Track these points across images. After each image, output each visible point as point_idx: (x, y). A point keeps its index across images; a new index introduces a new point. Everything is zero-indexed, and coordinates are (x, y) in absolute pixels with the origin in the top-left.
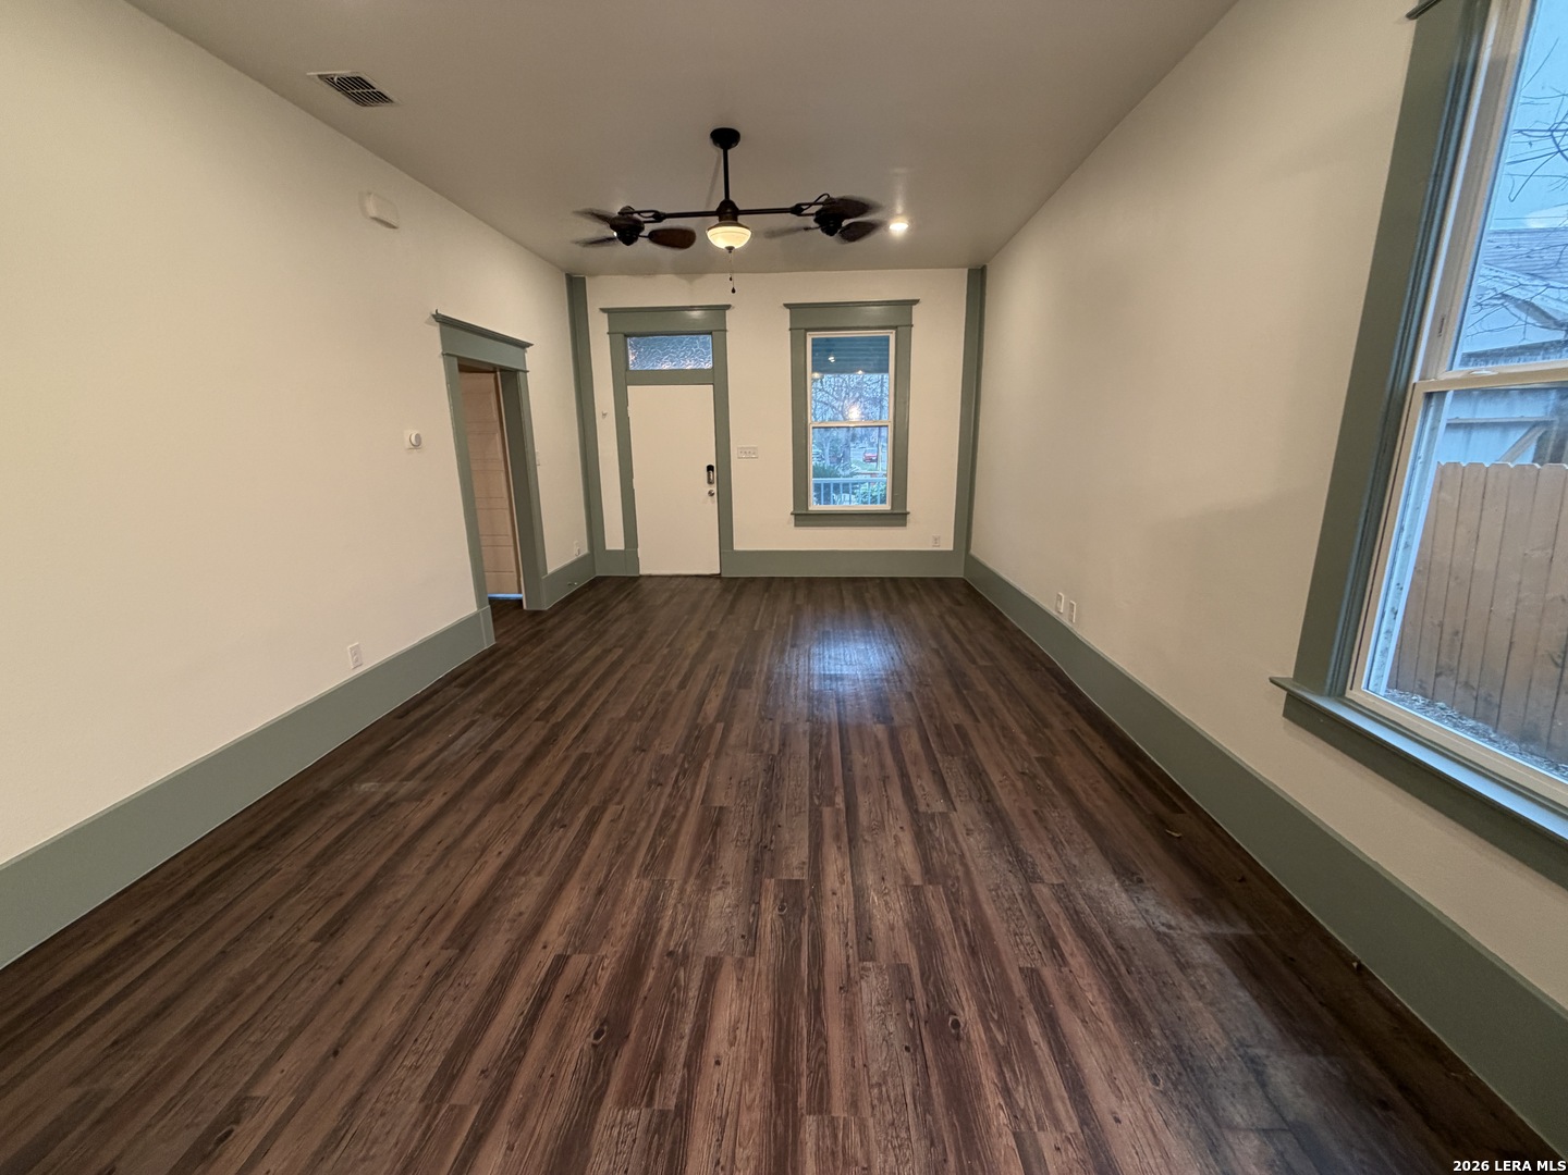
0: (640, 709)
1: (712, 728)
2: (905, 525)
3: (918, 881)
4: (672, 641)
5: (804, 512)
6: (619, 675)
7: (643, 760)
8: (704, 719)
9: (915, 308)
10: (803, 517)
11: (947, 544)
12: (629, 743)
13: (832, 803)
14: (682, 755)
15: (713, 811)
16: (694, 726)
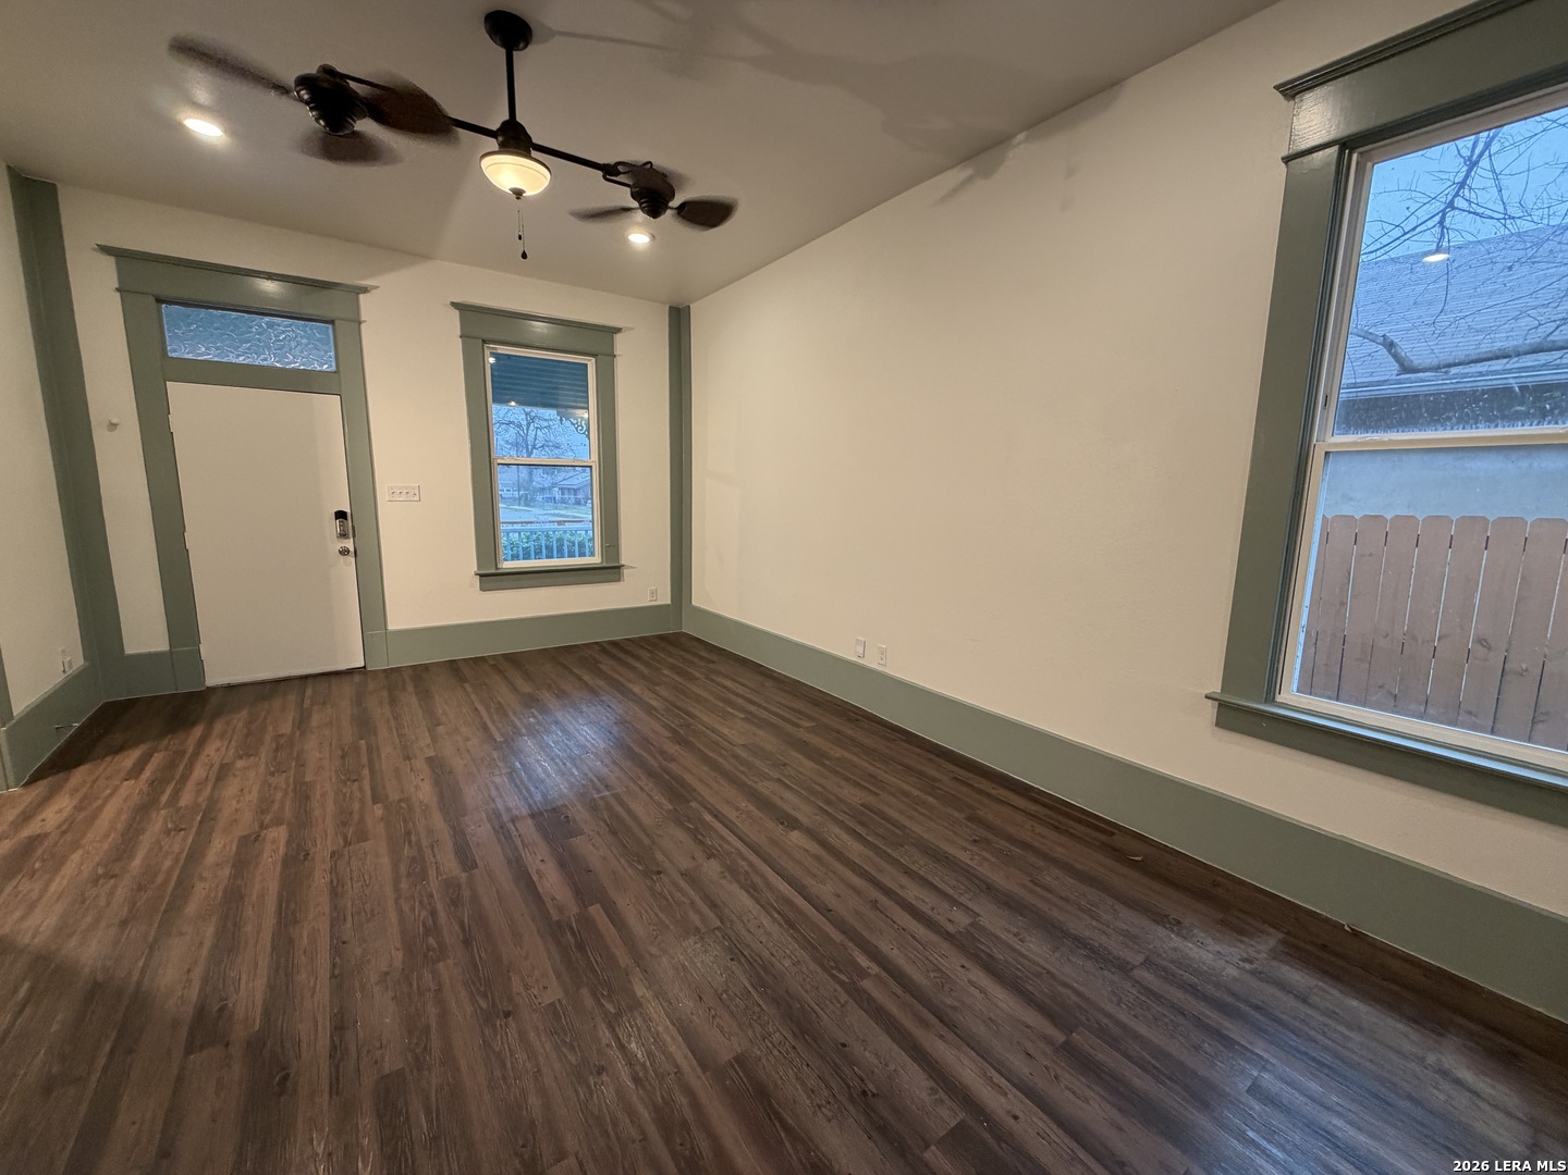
0: (427, 932)
1: (586, 920)
2: (619, 580)
3: (1060, 1038)
4: (373, 789)
5: (494, 571)
6: (320, 879)
7: (522, 1035)
8: (560, 909)
9: (618, 337)
10: (492, 578)
11: (665, 598)
12: (462, 1009)
13: (863, 974)
14: (585, 992)
15: (731, 1071)
16: (555, 930)
